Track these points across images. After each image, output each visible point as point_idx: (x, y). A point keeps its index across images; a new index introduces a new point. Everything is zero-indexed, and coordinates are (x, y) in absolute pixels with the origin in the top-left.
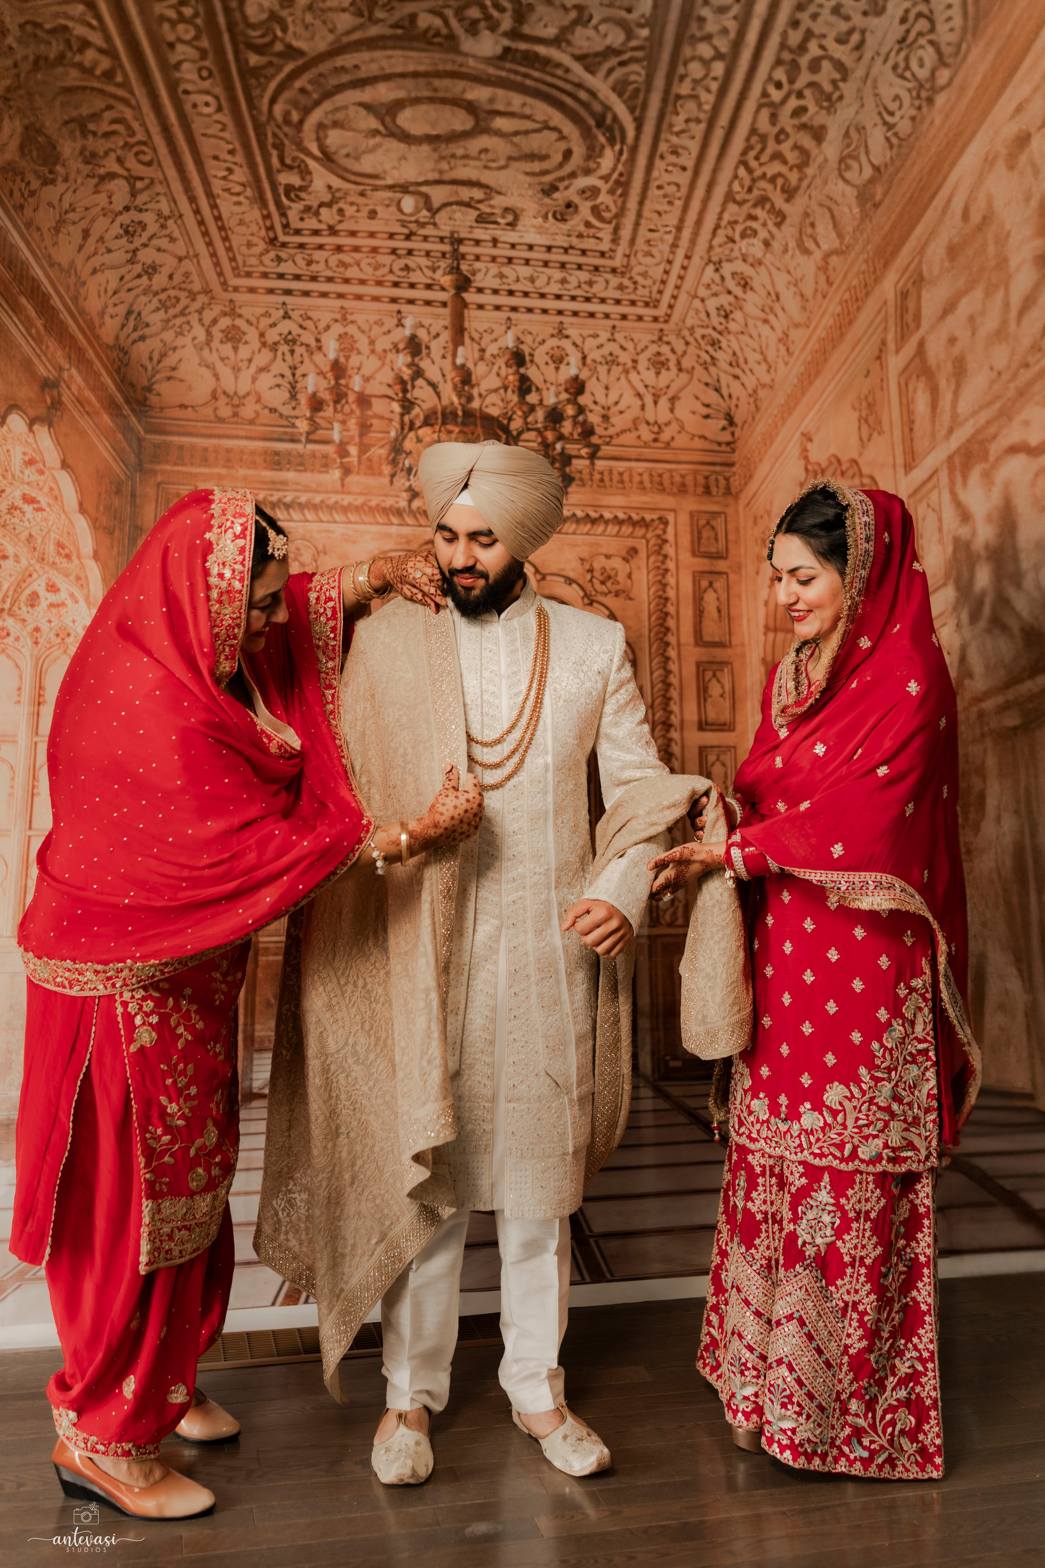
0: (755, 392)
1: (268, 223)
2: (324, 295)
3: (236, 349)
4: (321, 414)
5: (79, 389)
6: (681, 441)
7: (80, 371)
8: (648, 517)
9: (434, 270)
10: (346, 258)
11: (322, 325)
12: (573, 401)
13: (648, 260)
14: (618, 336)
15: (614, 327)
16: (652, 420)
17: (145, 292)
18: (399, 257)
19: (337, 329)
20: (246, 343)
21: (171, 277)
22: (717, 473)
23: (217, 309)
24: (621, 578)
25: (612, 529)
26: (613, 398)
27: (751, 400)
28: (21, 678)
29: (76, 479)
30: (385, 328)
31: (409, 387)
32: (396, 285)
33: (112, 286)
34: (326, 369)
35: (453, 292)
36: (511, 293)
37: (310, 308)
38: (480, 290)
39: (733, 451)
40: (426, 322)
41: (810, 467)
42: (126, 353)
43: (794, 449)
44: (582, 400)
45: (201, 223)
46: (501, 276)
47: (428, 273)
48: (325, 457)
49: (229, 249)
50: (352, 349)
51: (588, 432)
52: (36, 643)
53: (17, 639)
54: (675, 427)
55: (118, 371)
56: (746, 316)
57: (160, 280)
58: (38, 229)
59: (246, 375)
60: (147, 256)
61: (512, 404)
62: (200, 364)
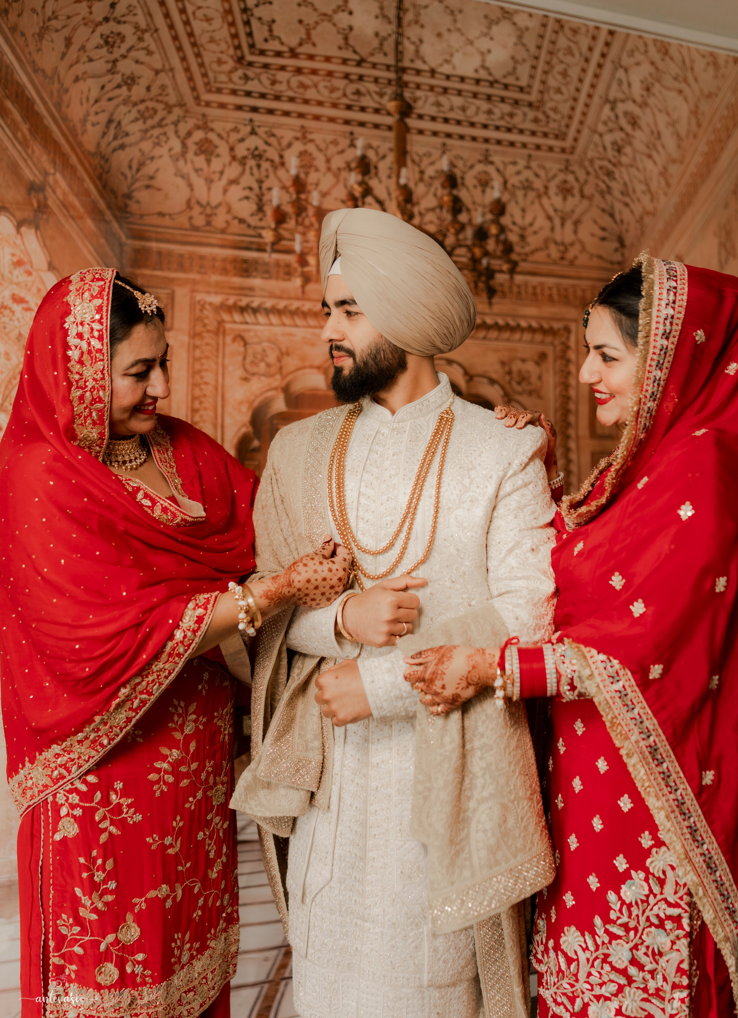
0: (641, 218)
1: (236, 42)
2: (286, 114)
3: (209, 161)
4: (285, 226)
5: (64, 194)
6: (583, 259)
7: (64, 177)
8: (556, 325)
9: (381, 95)
10: (306, 79)
11: (285, 142)
12: (496, 221)
13: (558, 97)
14: (534, 164)
15: (530, 156)
16: (559, 241)
17: (125, 102)
18: (351, 81)
19: (298, 147)
20: (218, 156)
21: (148, 89)
23: (191, 123)
24: (534, 379)
25: (527, 336)
27: (638, 226)
30: (340, 148)
32: (349, 107)
33: (94, 94)
34: (289, 183)
35: (397, 117)
36: (446, 121)
37: (274, 126)
38: (420, 117)
40: (375, 143)
42: (107, 161)
44: (505, 220)
45: (175, 38)
46: (438, 104)
47: (377, 98)
48: (288, 265)
49: (202, 65)
50: (310, 166)
51: (508, 248)
54: (577, 247)
55: (100, 177)
56: (635, 151)
57: (138, 91)
58: (23, 34)
59: (218, 187)
60: (126, 67)
61: (446, 223)
62: (176, 175)
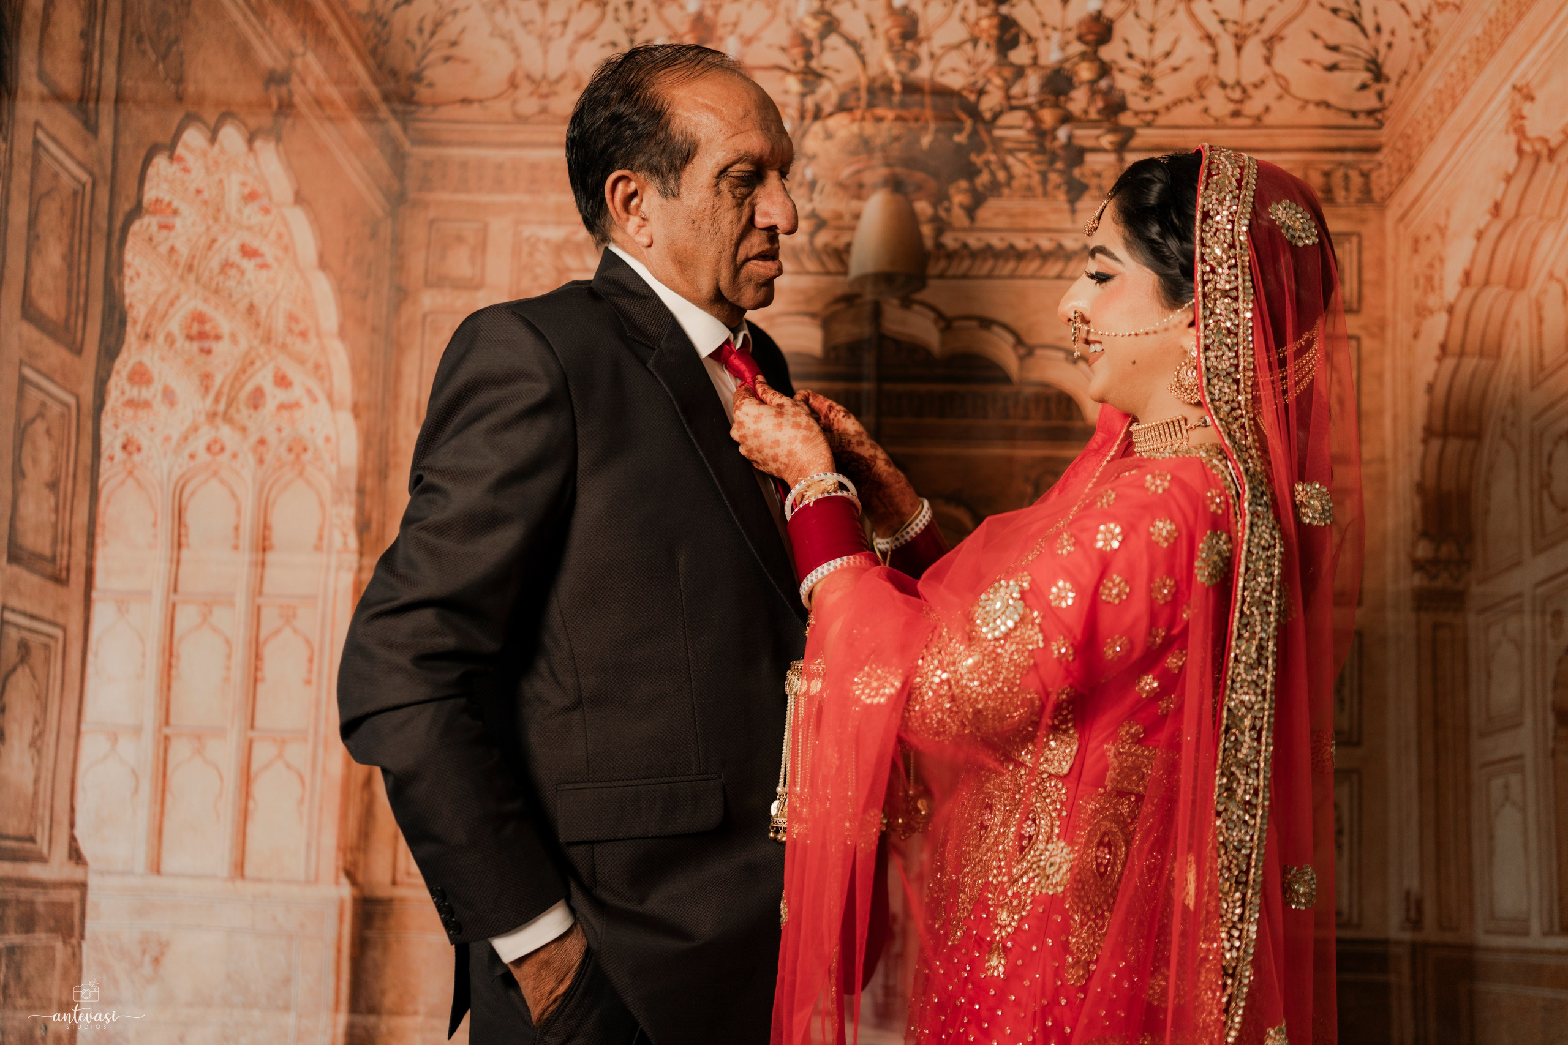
0: (1426, 18)
3: (544, 7)
5: (318, 83)
6: (1284, 112)
7: (319, 57)
12: (1092, 56)
16: (1230, 80)
22: (1348, 165)
26: (1162, 43)
27: (1418, 33)
28: (238, 512)
29: (315, 220)
31: (815, 49)
39: (1380, 125)
41: (1527, 147)
42: (385, 24)
43: (1497, 115)
44: (1109, 52)
51: (1115, 106)
52: (261, 461)
53: (235, 456)
54: (1272, 88)
55: (374, 52)
59: (561, 46)
61: (984, 68)
62: (492, 35)
